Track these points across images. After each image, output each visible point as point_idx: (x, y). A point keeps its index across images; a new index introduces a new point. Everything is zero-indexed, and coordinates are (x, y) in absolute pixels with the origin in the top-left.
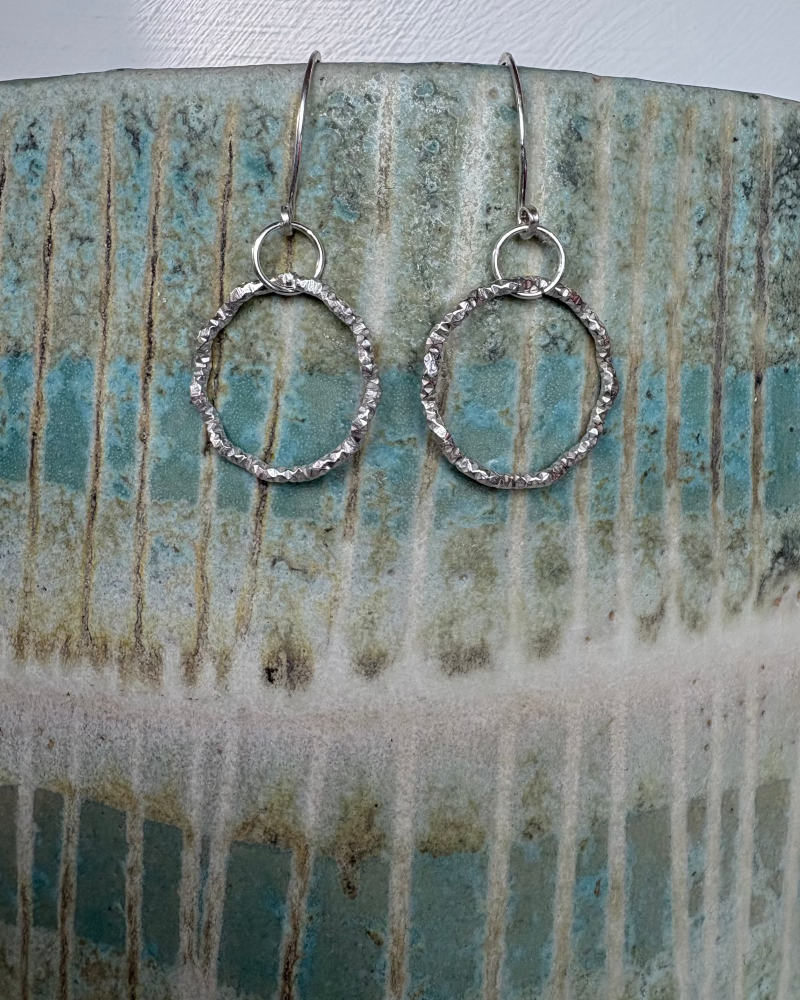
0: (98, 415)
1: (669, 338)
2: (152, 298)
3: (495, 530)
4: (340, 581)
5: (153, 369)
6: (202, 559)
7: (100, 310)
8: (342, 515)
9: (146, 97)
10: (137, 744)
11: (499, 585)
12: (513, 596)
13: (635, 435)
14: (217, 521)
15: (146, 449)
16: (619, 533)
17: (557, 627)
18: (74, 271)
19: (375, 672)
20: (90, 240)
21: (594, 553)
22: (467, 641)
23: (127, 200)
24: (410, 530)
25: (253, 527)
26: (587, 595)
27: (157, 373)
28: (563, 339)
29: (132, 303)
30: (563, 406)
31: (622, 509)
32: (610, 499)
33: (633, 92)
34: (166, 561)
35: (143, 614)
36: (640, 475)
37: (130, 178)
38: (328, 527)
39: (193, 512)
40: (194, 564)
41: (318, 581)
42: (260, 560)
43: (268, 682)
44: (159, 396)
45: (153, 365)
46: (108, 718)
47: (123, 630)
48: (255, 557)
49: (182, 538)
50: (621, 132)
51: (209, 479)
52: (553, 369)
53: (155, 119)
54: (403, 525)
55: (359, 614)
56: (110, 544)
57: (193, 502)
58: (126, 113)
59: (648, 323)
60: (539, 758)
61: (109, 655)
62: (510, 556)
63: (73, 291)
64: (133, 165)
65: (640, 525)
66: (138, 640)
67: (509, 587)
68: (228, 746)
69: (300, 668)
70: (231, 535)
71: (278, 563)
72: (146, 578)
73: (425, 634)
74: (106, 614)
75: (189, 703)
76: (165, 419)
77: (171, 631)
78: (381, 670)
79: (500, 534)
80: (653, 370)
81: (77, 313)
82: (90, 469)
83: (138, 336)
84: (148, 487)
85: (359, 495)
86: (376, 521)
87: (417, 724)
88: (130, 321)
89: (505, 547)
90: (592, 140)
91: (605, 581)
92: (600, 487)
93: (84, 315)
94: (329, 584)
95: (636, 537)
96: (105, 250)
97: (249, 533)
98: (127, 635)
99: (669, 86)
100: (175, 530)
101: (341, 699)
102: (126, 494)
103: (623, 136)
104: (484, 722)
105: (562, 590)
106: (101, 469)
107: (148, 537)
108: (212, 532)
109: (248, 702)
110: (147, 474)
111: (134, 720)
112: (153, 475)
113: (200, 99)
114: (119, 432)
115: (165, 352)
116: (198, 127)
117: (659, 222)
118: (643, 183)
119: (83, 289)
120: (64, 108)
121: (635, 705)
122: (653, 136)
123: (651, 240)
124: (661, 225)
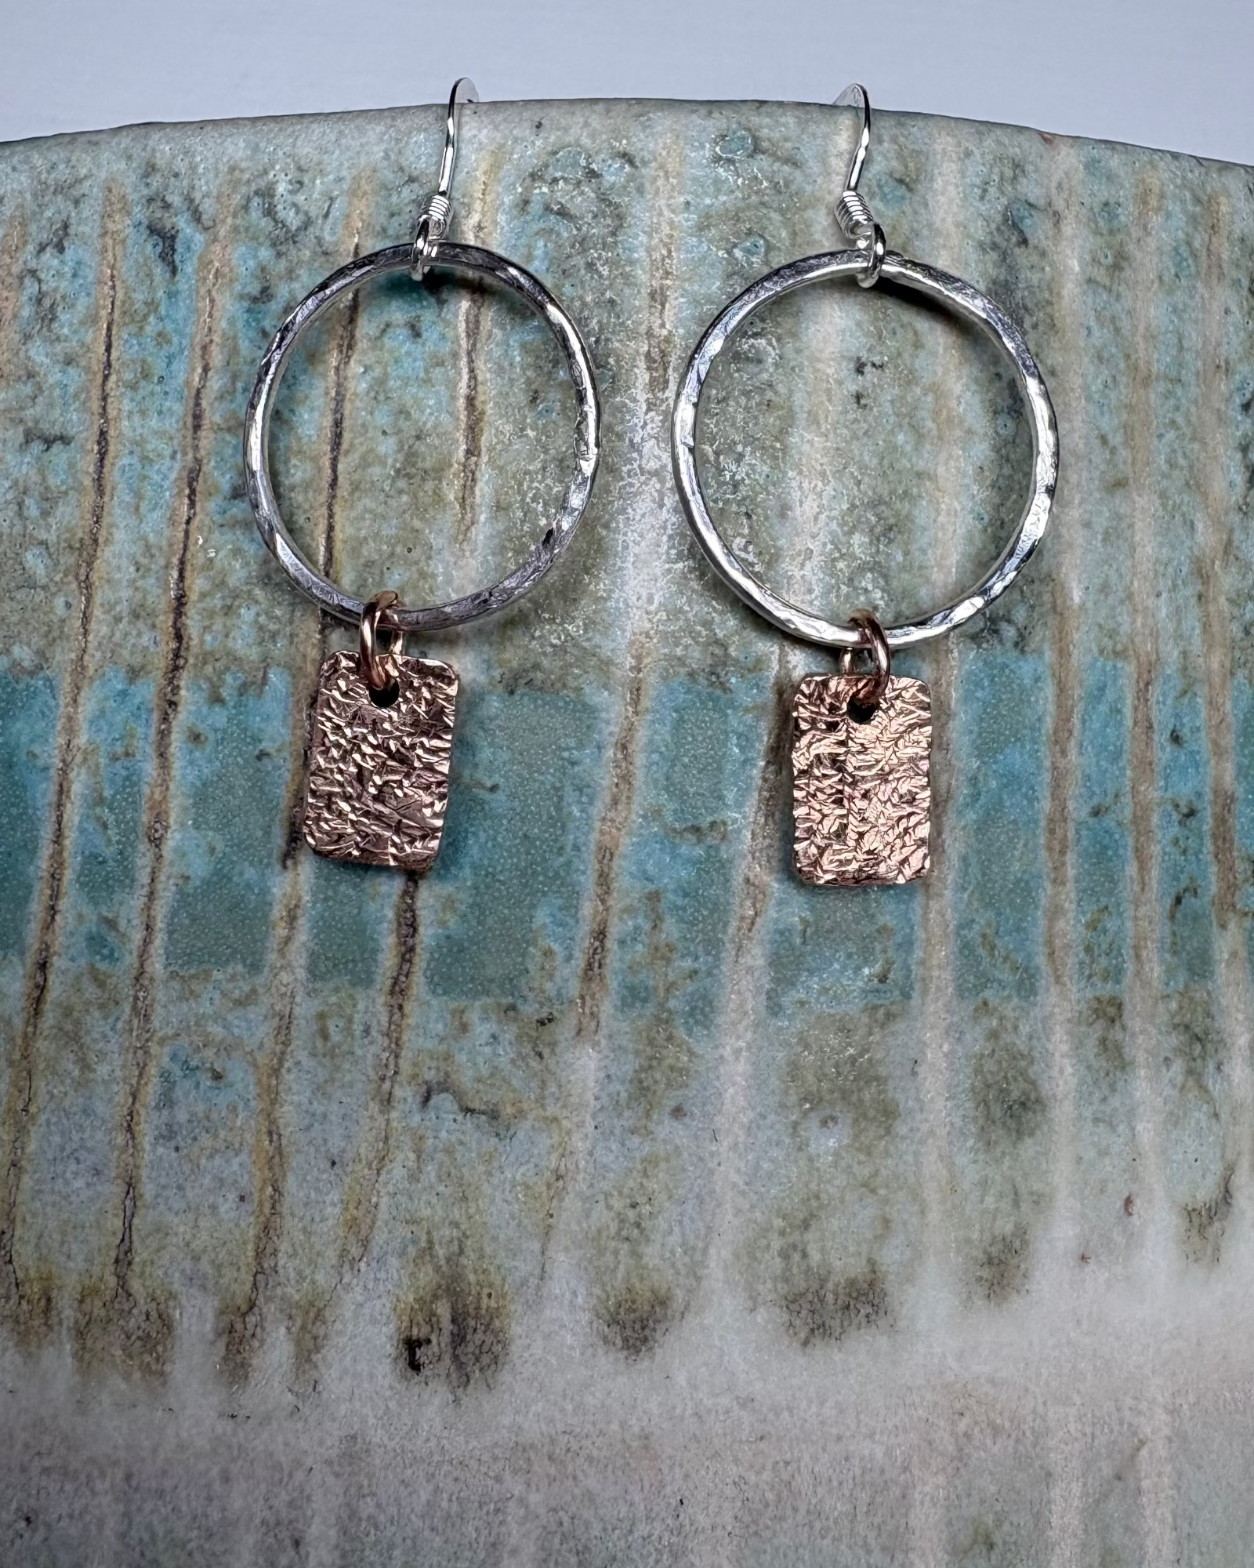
0: (61, 791)
1: (1206, 627)
2: (185, 548)
3: (890, 1016)
4: (569, 1133)
5: (183, 692)
6: (272, 1096)
7: (77, 576)
8: (574, 988)
9: (193, 168)
10: (107, 1532)
11: (903, 1138)
12: (933, 1165)
13: (1155, 819)
14: (305, 1008)
15: (159, 858)
16: (1135, 1024)
17: (1021, 1232)
18: (28, 501)
19: (645, 1340)
20: (65, 440)
21: (1089, 1068)
22: (838, 1264)
23: (144, 361)
24: (720, 1020)
25: (384, 1019)
26: (1079, 1160)
27: (189, 697)
28: (1009, 621)
29: (144, 561)
30: (1014, 758)
31: (1138, 974)
32: (1112, 951)
33: (1115, 161)
34: (190, 1101)
35: (136, 1221)
36: (1169, 902)
37: (151, 319)
38: (545, 1015)
39: (254, 991)
40: (253, 1103)
41: (521, 1135)
42: (398, 1092)
43: (410, 1373)
44: (190, 745)
45: (182, 683)
46: (46, 1471)
47: (89, 1260)
48: (387, 1085)
49: (227, 1049)
50: (1097, 232)
51: (292, 919)
52: (992, 681)
53: (208, 207)
54: (702, 1011)
55: (609, 1207)
56: (71, 1066)
57: (255, 968)
58: (150, 200)
59: (1164, 595)
60: (997, 1539)
61: (54, 1320)
62: (921, 1076)
63: (26, 540)
64: (160, 293)
65: (1174, 1005)
66: (122, 1281)
67: (922, 1142)
68: (314, 1530)
69: (479, 1336)
70: (336, 1037)
71: (435, 1100)
72: (146, 1142)
73: (750, 1252)
74: (52, 1224)
75: (229, 1426)
76: (201, 797)
77: (196, 1259)
78: (658, 1335)
79: (900, 1026)
80: (1179, 688)
81: (30, 584)
82: (36, 907)
83: (154, 626)
84: (159, 940)
85: (611, 944)
86: (645, 1000)
87: (737, 1461)
88: (138, 596)
89: (912, 1054)
90: (1044, 244)
91: (1112, 1127)
92: (1092, 926)
93: (43, 588)
94: (544, 1141)
95: (1169, 1033)
96: (94, 457)
97: (374, 1033)
98: (96, 1270)
99: (1175, 156)
100: (216, 1030)
101: (570, 1407)
102: (111, 957)
103: (1100, 241)
104: (879, 1452)
105: (1029, 1147)
106: (63, 904)
107: (154, 1049)
108: (294, 1033)
109: (364, 1420)
110: (161, 911)
111: (103, 1474)
112: (174, 914)
113: (300, 169)
114: (105, 826)
115: (206, 657)
116: (293, 220)
117: (1172, 402)
118: (1141, 328)
119: (44, 536)
120: (28, 196)
121: (1185, 1407)
122: (1152, 243)
123: (1160, 436)
124: (1177, 408)
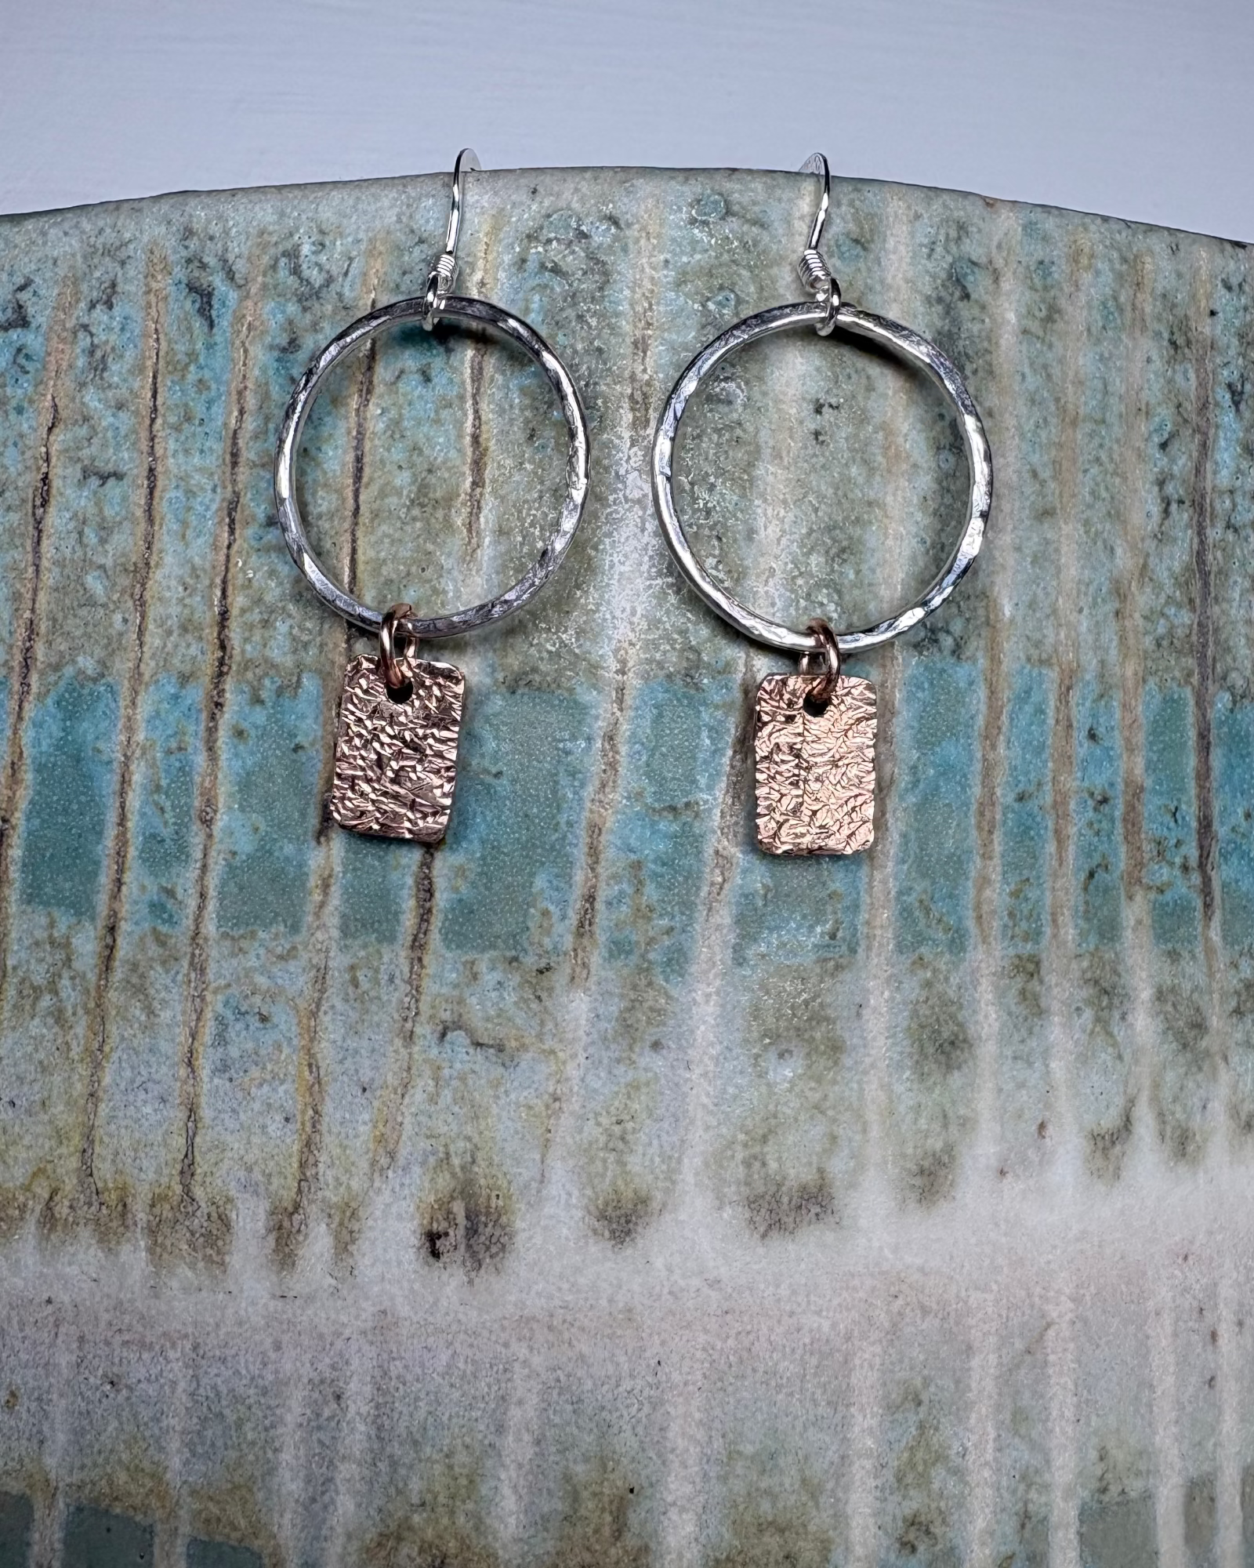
0: (123, 782)
1: (1122, 640)
2: (227, 569)
3: (838, 967)
4: (564, 1063)
5: (228, 695)
6: (313, 1036)
7: (132, 595)
8: (568, 942)
9: (227, 232)
10: (180, 1389)
11: (849, 1070)
12: (873, 1091)
13: (1072, 805)
14: (338, 961)
15: (210, 836)
16: (1051, 979)
17: (949, 1149)
18: (87, 530)
19: (628, 1233)
20: (118, 476)
21: (1010, 1014)
22: (793, 1172)
23: (186, 405)
24: (690, 969)
25: (406, 970)
26: (1000, 1090)
27: (233, 697)
28: (948, 632)
29: (190, 581)
30: (951, 750)
31: (1055, 936)
32: (1033, 916)
33: (1050, 224)
34: (240, 1041)
35: (198, 1140)
36: (1082, 875)
37: (192, 368)
38: (543, 965)
39: (294, 948)
40: (295, 1042)
41: (523, 1065)
42: (418, 1030)
43: (431, 1260)
44: (236, 741)
45: (227, 687)
46: (125, 1343)
47: (159, 1172)
48: (409, 1025)
49: (272, 996)
50: (1033, 288)
51: (326, 886)
52: (931, 684)
53: (240, 267)
54: (677, 960)
55: (599, 1124)
56: (138, 1013)
57: (295, 928)
58: (189, 261)
59: (1086, 611)
60: (925, 1397)
61: (130, 1222)
62: (865, 1018)
63: (87, 564)
64: (199, 346)
65: (1085, 965)
66: (187, 1190)
67: (864, 1073)
68: (353, 1386)
69: (489, 1230)
70: (365, 985)
71: (449, 1036)
72: (205, 1073)
73: (718, 1161)
74: (125, 1143)
75: (280, 1304)
76: (245, 785)
77: (249, 1170)
78: (640, 1229)
79: (846, 976)
80: (1097, 693)
81: (91, 602)
82: (105, 880)
83: (201, 638)
84: (212, 905)
85: (599, 905)
86: (628, 953)
87: (705, 1331)
88: (187, 611)
89: (857, 1000)
90: (987, 298)
91: (1030, 1064)
92: (1016, 894)
93: (102, 606)
94: (544, 1069)
95: (1080, 987)
96: (145, 491)
97: (397, 981)
98: (164, 1180)
99: (1105, 219)
100: (262, 981)
101: (566, 1286)
102: (170, 921)
103: (1036, 297)
104: (826, 1326)
105: (956, 1079)
106: (128, 877)
107: (209, 997)
108: (329, 982)
109: (392, 1298)
110: (213, 882)
111: (173, 1346)
112: (224, 883)
113: (322, 232)
114: (162, 810)
115: (247, 665)
116: (316, 277)
117: (1097, 441)
118: (1071, 374)
119: (102, 561)
120: (79, 257)
121: (1088, 1298)
122: (1083, 299)
123: (1085, 471)
124: (1101, 446)
